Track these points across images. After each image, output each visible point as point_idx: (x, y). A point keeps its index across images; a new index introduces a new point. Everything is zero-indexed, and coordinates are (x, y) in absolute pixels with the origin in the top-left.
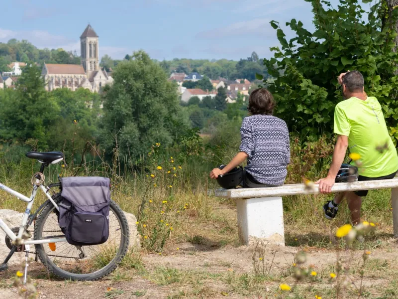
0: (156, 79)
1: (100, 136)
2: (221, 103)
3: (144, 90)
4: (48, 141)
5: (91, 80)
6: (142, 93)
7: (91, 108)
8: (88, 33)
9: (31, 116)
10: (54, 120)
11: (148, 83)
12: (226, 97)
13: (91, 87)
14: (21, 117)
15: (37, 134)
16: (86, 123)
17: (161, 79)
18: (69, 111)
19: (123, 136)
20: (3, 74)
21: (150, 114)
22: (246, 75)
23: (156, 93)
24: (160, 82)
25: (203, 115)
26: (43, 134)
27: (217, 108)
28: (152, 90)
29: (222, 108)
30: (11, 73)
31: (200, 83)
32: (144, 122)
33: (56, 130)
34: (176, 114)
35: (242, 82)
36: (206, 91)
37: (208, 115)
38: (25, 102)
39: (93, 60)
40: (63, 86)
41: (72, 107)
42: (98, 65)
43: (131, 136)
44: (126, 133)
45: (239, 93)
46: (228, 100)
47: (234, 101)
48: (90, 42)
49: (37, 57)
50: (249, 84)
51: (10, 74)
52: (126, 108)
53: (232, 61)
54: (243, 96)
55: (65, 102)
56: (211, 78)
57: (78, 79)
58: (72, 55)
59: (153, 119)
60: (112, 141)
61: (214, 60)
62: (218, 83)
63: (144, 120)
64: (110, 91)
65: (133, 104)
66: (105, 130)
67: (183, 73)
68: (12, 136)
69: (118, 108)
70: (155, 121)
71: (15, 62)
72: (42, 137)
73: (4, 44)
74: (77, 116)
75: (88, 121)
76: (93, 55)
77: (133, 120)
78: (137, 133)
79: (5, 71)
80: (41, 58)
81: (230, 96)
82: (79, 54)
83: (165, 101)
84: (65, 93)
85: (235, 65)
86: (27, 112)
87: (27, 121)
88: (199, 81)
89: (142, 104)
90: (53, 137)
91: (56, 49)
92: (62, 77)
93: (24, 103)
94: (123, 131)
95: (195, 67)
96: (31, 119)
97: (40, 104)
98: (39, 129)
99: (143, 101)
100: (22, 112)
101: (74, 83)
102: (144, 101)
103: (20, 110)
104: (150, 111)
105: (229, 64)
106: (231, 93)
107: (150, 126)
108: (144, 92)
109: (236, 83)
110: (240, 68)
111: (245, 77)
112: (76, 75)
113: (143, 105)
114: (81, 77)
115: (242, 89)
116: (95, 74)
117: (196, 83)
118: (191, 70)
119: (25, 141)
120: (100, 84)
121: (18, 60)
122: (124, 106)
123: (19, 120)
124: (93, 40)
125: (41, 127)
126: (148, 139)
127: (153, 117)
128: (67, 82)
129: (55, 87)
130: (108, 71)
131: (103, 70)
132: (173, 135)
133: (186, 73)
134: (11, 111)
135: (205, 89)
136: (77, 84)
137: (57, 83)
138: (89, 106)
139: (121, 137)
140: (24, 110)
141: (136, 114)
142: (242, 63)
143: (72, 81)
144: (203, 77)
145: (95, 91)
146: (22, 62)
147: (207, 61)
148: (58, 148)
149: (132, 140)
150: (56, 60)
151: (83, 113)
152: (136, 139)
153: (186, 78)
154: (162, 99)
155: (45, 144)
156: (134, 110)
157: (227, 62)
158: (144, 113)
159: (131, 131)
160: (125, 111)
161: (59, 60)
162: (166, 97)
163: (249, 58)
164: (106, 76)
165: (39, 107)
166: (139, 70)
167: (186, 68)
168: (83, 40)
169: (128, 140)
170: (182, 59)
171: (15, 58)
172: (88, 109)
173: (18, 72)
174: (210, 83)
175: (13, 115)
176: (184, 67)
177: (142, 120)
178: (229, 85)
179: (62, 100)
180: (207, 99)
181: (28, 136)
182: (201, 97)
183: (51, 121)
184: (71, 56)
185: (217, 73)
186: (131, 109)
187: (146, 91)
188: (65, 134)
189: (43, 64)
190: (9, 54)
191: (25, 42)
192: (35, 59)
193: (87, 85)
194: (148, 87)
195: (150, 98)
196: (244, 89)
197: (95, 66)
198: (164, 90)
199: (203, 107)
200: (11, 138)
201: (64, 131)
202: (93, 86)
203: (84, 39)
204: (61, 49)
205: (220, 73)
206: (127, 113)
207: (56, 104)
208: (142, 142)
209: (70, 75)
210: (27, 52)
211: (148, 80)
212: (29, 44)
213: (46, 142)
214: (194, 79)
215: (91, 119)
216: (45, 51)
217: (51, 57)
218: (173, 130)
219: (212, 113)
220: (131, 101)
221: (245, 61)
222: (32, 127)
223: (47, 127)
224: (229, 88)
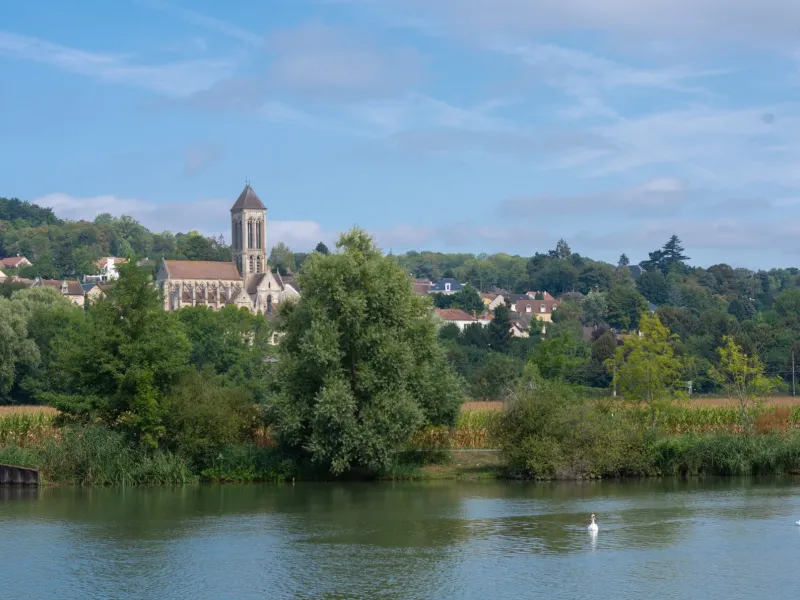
0: (391, 290)
1: (274, 408)
2: (501, 337)
3: (365, 312)
4: (165, 417)
5: (253, 291)
6: (361, 319)
7: (251, 343)
8: (246, 201)
9: (128, 365)
10: (178, 373)
11: (376, 298)
12: (510, 326)
13: (252, 304)
14: (108, 367)
15: (142, 402)
16: (242, 374)
17: (401, 289)
18: (208, 352)
19: (320, 410)
20: (84, 280)
21: (378, 362)
22: (547, 283)
23: (391, 318)
24: (398, 296)
25: (467, 360)
26: (154, 402)
27: (492, 347)
28: (381, 312)
29: (502, 346)
30: (100, 277)
31: (459, 297)
32: (366, 378)
33: (180, 394)
34: (430, 362)
35: (539, 297)
36: (472, 314)
37: (476, 360)
38: (118, 336)
39: (257, 253)
40: (197, 303)
41: (214, 343)
42: (264, 262)
43: (338, 408)
44: (326, 402)
45: (535, 319)
46: (513, 331)
47: (526, 335)
48: (250, 219)
49: (149, 247)
50: (553, 302)
51: (98, 279)
52: (326, 349)
53: (517, 256)
54: (542, 323)
55: (201, 333)
56: (479, 288)
57: (225, 288)
58: (216, 243)
59: (385, 373)
60: (298, 418)
61: (483, 256)
62: (493, 299)
63: (366, 375)
64: (293, 315)
65: (343, 341)
66: (283, 396)
67: (426, 280)
68: (89, 407)
69: (310, 348)
70: (389, 377)
71: (107, 256)
72: (151, 410)
73: (88, 224)
74: (226, 359)
75: (246, 369)
76: (255, 244)
77: (343, 375)
78: (351, 401)
79: (88, 274)
80: (157, 250)
81: (518, 324)
82: (228, 242)
83: (410, 335)
84: (201, 315)
85: (525, 264)
86: (121, 357)
87: (121, 376)
88: (457, 294)
89: (361, 342)
90: (174, 409)
91: (185, 232)
92: (196, 285)
93: (113, 338)
94: (321, 396)
95: (448, 267)
96: (128, 370)
97: (148, 340)
98: (146, 392)
99: (364, 335)
100: (111, 356)
101: (219, 297)
102: (366, 334)
103: (106, 353)
104: (379, 355)
105: (512, 263)
106: (519, 318)
107: (379, 388)
108: (366, 315)
109: (527, 298)
110: (535, 270)
111: (544, 288)
112: (223, 282)
113: (364, 343)
114: (232, 285)
115: (539, 311)
116: (259, 279)
117: (452, 298)
118: (440, 273)
119: (116, 417)
120: (269, 299)
121: (114, 253)
122: (323, 345)
123: (104, 374)
124: (256, 214)
125: (150, 387)
126: (376, 414)
127: (386, 370)
128: (206, 296)
129: (183, 305)
130: (283, 273)
131: (274, 271)
132: (425, 407)
133: (431, 279)
134: (87, 355)
135: (469, 311)
136: (224, 298)
137: (187, 297)
138: (247, 341)
139: (317, 410)
140: (115, 353)
141: (347, 362)
142: (538, 260)
143: (215, 293)
144: (465, 287)
145: (259, 312)
146: (121, 256)
147: (470, 256)
148: (184, 432)
149: (340, 417)
150: (185, 254)
151: (236, 354)
152: (349, 415)
153: (433, 288)
154: (403, 330)
155: (157, 425)
156: (344, 354)
157: (510, 259)
158: (365, 359)
159: (339, 397)
160: (324, 356)
161: (191, 253)
162: (411, 327)
163: (551, 252)
164: (280, 284)
165: (146, 346)
166: (356, 271)
167: (431, 270)
168: (236, 216)
169: (331, 417)
170: (424, 253)
171: (108, 249)
172: (245, 347)
173: (112, 274)
174: (478, 299)
175: (91, 363)
176: (428, 267)
177: (362, 374)
178: (514, 303)
179: (196, 328)
180: (474, 328)
181: (123, 407)
182: (461, 325)
183: (170, 377)
184: (214, 246)
185: (491, 280)
186: (337, 350)
187: (370, 315)
188: (200, 402)
189: (159, 262)
190: (96, 241)
191: (127, 220)
192: (145, 251)
193: (244, 301)
194: (374, 306)
195: (379, 330)
196: (543, 310)
197: (259, 265)
198: (405, 313)
199: (464, 345)
200: (86, 410)
201: (196, 397)
202: (255, 302)
203: (239, 214)
204: (195, 232)
205: (495, 281)
206: (328, 361)
207: (183, 336)
208: (360, 422)
209: (211, 282)
210: (130, 237)
211: (374, 292)
212: (135, 224)
213: (160, 420)
214: (448, 291)
215: (252, 364)
216: (165, 237)
217: (176, 248)
218: (425, 397)
219: (483, 356)
220: (337, 334)
221: (544, 256)
222: (131, 388)
223: (161, 389)
224: (513, 308)
